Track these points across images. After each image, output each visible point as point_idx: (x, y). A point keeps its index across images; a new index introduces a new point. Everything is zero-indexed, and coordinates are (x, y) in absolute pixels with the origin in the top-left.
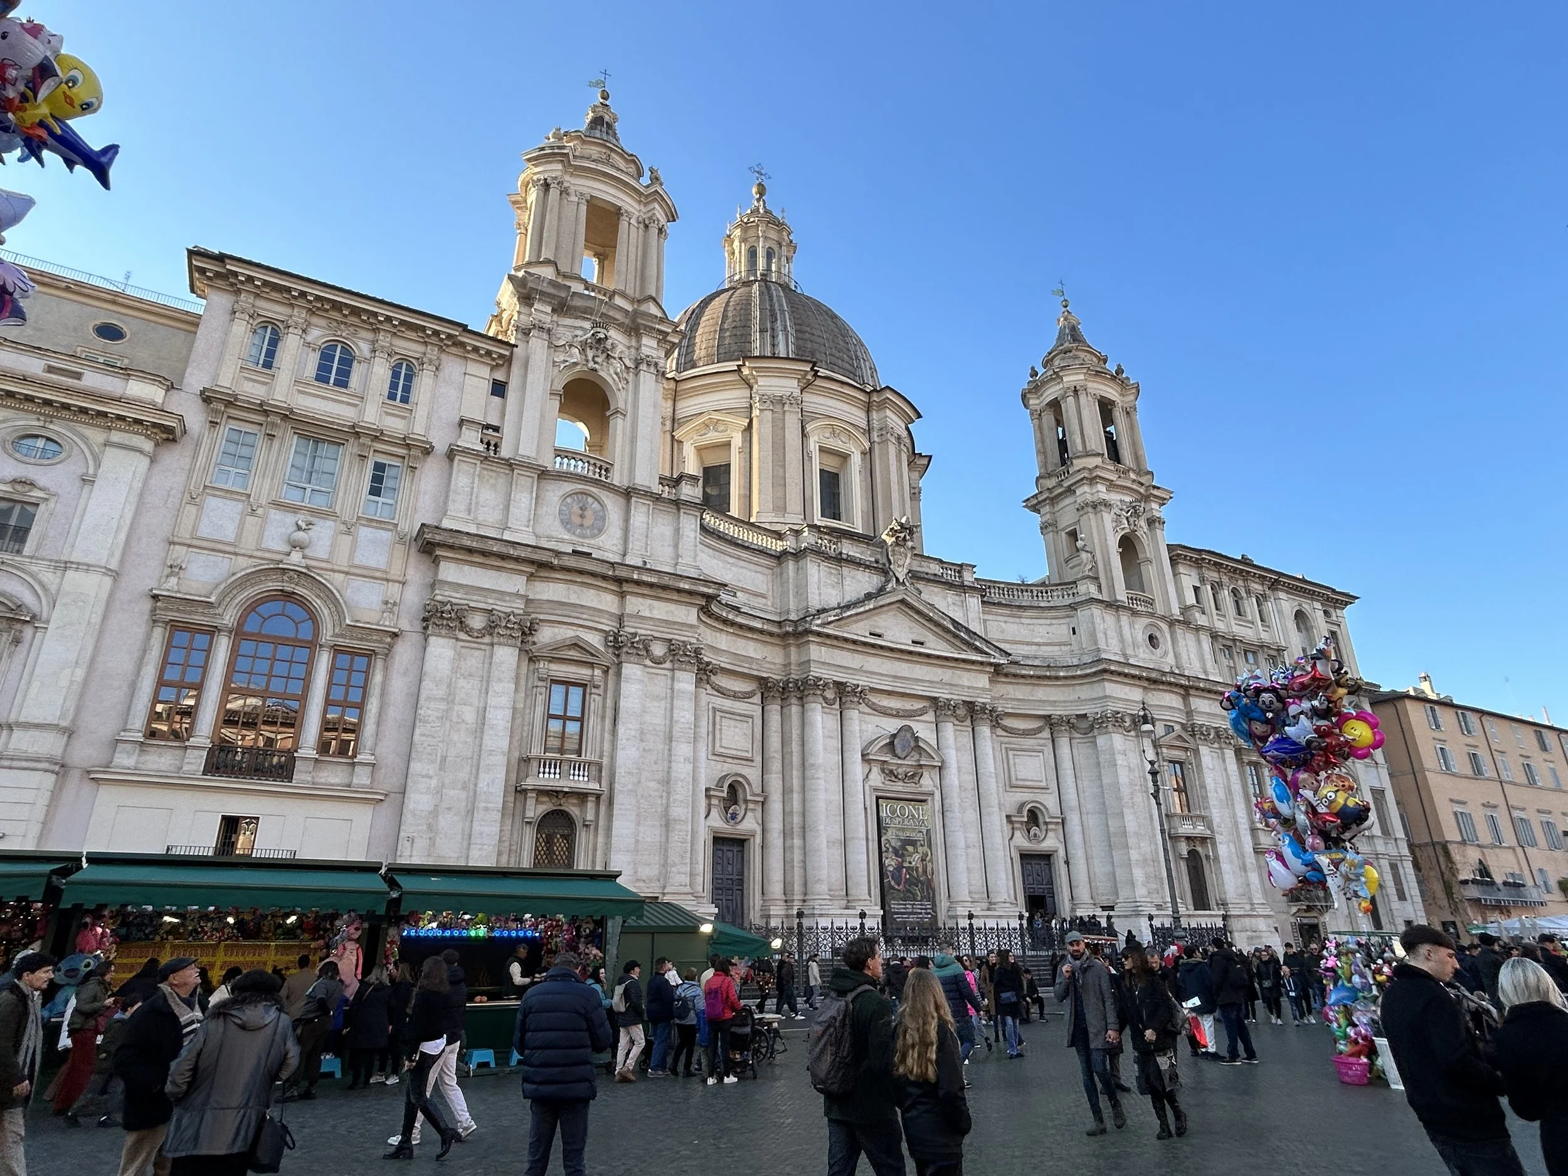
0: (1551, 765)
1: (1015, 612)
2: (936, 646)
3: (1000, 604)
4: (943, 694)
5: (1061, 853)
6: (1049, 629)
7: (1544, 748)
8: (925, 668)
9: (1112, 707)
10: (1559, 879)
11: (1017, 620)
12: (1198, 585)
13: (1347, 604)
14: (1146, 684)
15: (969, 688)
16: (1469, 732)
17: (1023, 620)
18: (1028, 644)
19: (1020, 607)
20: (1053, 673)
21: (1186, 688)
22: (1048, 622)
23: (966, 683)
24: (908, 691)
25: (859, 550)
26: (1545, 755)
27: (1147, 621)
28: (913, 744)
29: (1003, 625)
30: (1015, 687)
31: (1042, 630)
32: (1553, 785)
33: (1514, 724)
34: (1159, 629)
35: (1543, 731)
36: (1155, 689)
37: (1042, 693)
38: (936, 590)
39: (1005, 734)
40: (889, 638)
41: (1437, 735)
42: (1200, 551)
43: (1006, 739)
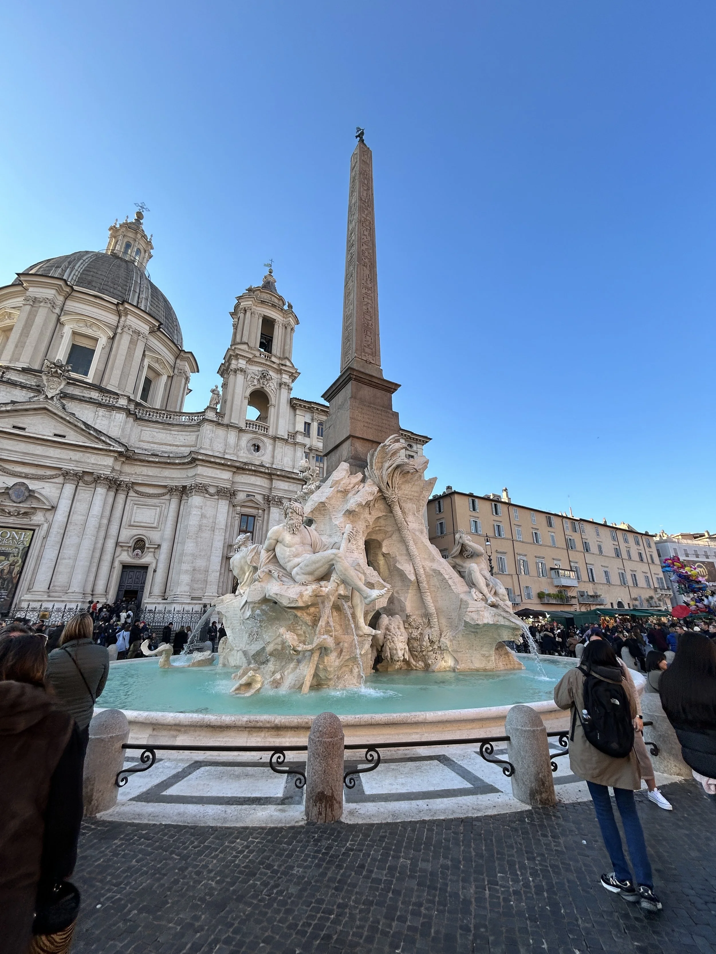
0: (553, 534)
1: (167, 427)
2: (73, 437)
3: (157, 422)
4: (65, 466)
5: (153, 566)
6: (186, 438)
7: (550, 525)
8: (59, 451)
9: (199, 480)
10: (538, 591)
11: (168, 432)
12: (309, 421)
13: (427, 442)
14: (235, 470)
15: (93, 464)
16: (496, 513)
17: (173, 432)
18: (170, 445)
19: (168, 424)
20: (172, 461)
21: (270, 474)
22: (188, 433)
23: (93, 462)
24: (40, 463)
25: (26, 378)
26: (550, 529)
27: (251, 436)
28: (27, 494)
29: (155, 434)
30: (148, 468)
31: (181, 438)
32: (551, 544)
33: (532, 512)
34: (263, 441)
35: (552, 517)
36: (243, 474)
37: (168, 473)
38: (88, 406)
39: (137, 495)
40: (30, 431)
41: (474, 513)
42: (310, 403)
43: (136, 499)
